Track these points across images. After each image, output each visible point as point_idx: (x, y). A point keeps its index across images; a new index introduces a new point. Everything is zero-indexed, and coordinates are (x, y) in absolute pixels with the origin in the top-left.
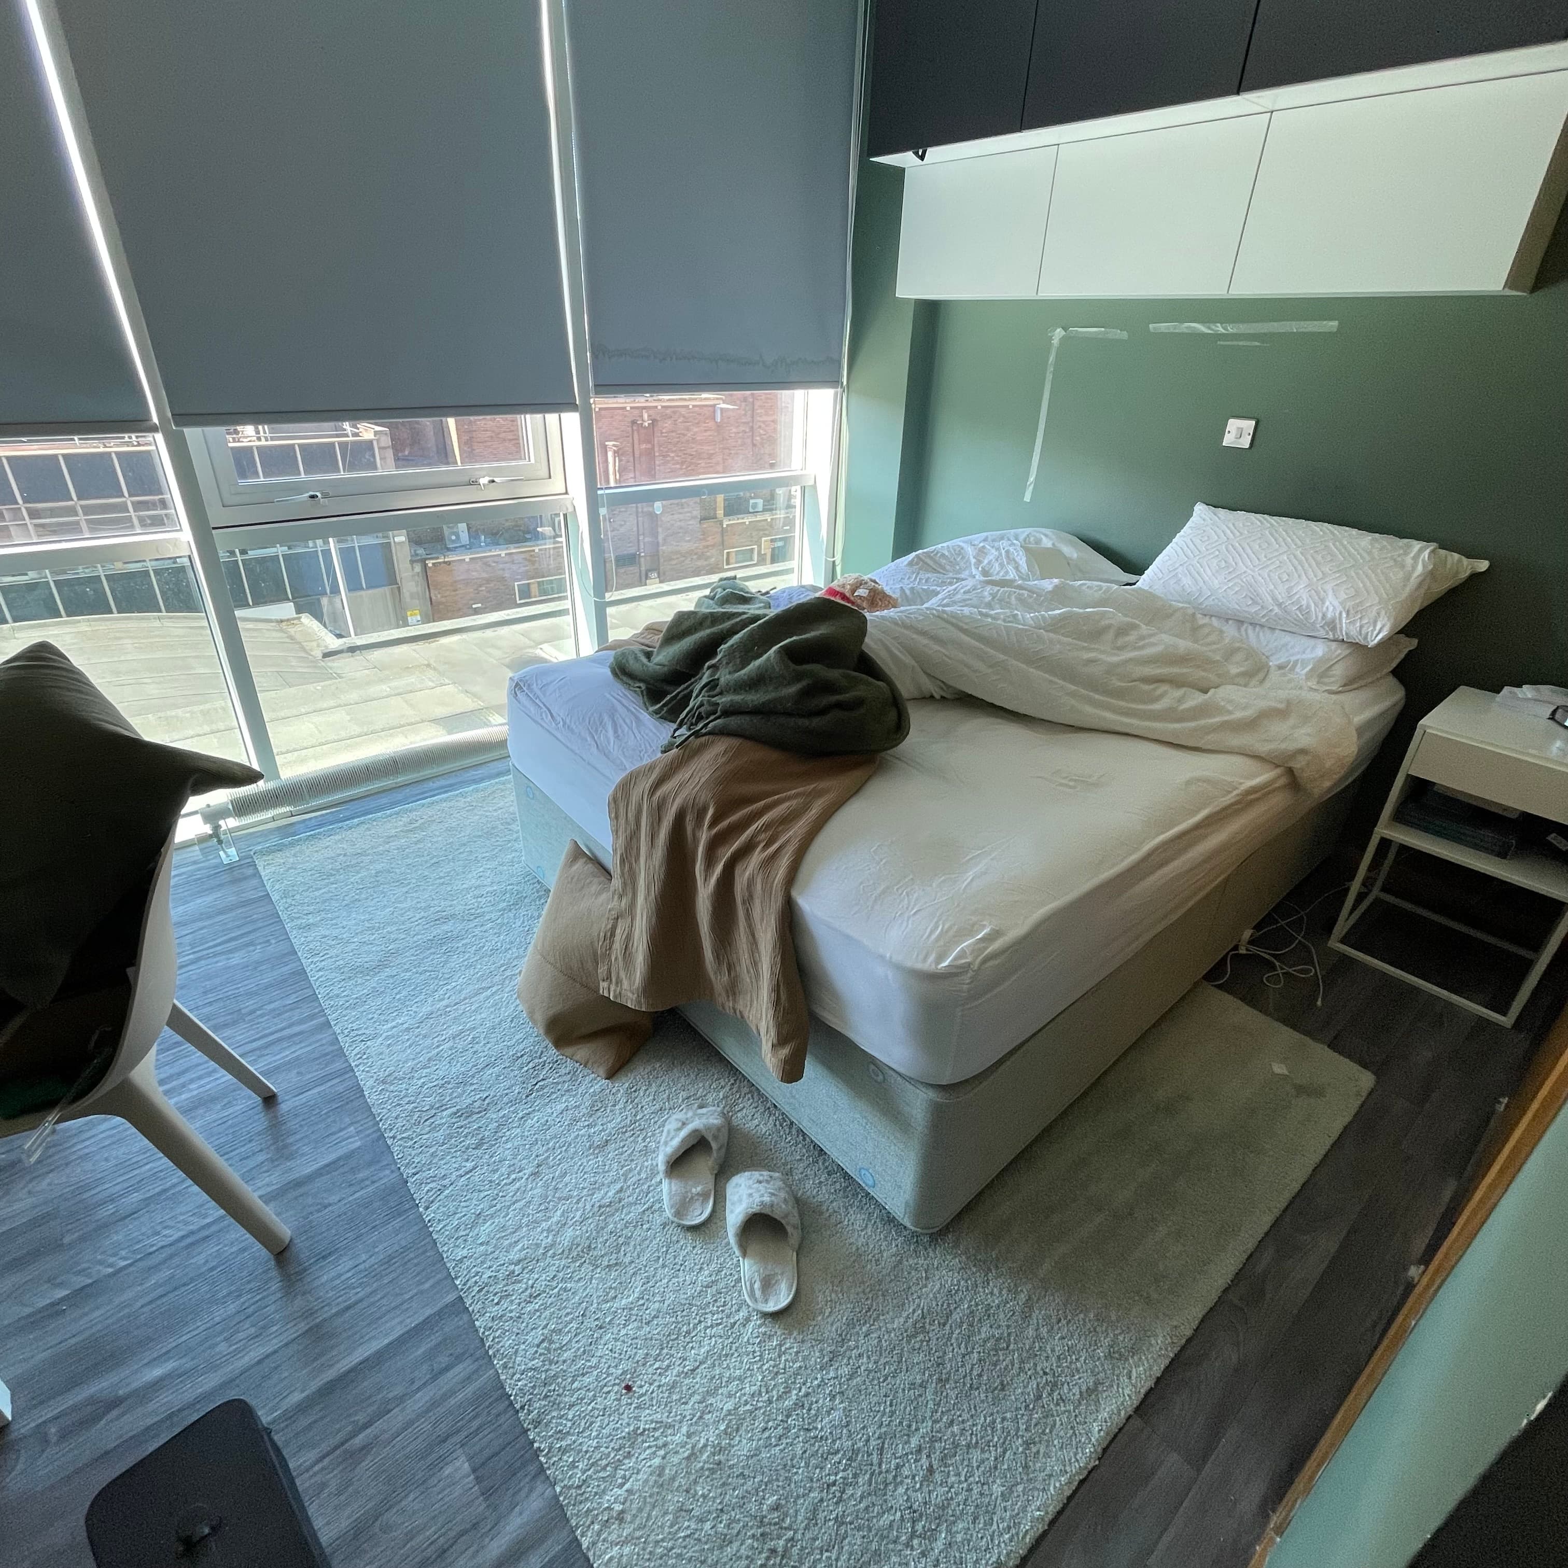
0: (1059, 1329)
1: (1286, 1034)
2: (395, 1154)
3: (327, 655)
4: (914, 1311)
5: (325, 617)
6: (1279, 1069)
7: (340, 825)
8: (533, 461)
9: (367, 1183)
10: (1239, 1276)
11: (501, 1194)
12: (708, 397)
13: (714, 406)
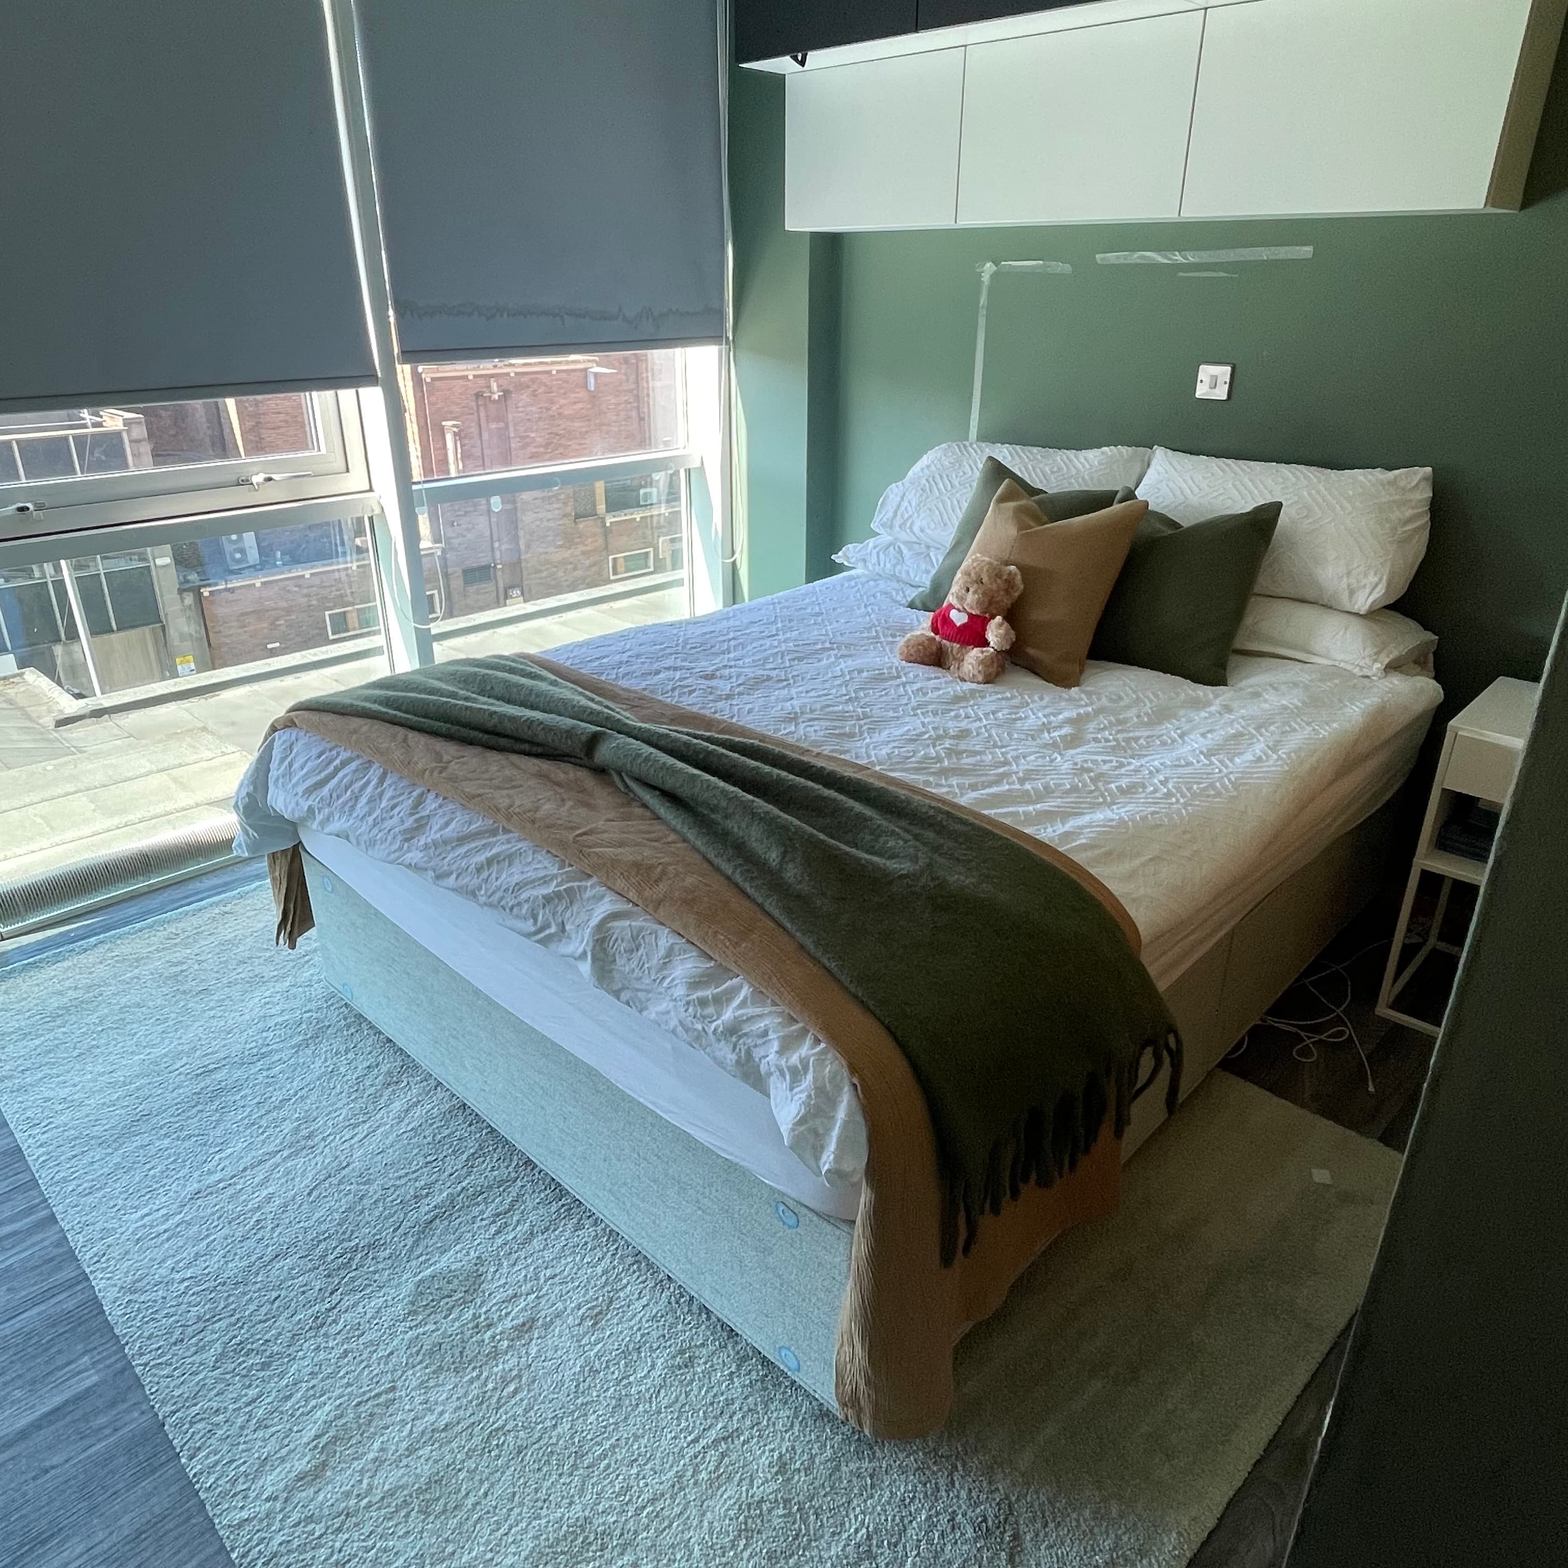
0: (1046, 1535)
1: (1327, 1129)
2: (147, 1388)
3: (63, 722)
4: (857, 1531)
5: (60, 669)
6: (1321, 1176)
7: (71, 946)
8: (324, 451)
9: (107, 1431)
10: (1273, 1444)
11: (295, 1429)
12: (577, 360)
13: (585, 370)
